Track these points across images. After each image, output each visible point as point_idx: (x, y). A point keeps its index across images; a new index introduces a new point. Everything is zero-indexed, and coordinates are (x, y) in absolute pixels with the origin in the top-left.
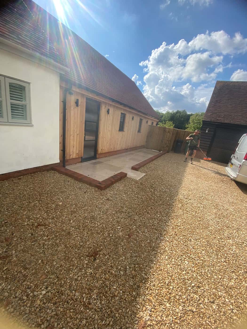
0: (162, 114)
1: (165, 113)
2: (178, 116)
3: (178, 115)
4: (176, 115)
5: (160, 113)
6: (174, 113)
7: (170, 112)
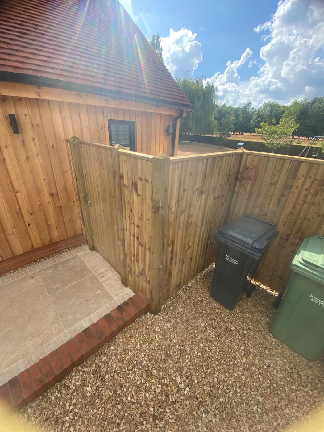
0: (284, 107)
1: (289, 106)
2: (315, 108)
3: (316, 105)
4: (311, 106)
5: (279, 106)
6: (309, 103)
7: (300, 102)
